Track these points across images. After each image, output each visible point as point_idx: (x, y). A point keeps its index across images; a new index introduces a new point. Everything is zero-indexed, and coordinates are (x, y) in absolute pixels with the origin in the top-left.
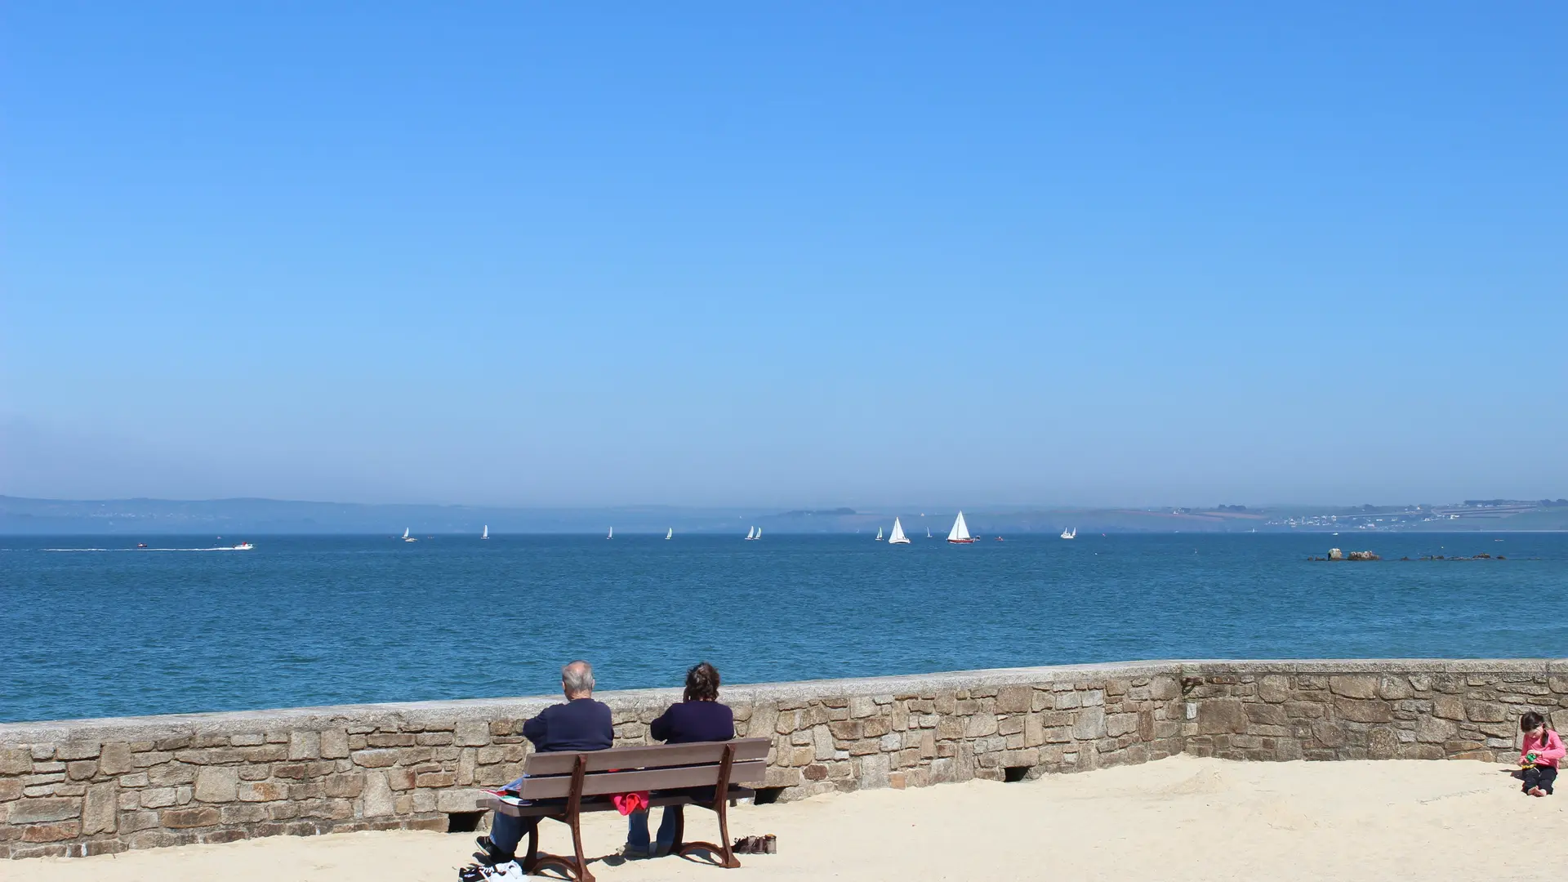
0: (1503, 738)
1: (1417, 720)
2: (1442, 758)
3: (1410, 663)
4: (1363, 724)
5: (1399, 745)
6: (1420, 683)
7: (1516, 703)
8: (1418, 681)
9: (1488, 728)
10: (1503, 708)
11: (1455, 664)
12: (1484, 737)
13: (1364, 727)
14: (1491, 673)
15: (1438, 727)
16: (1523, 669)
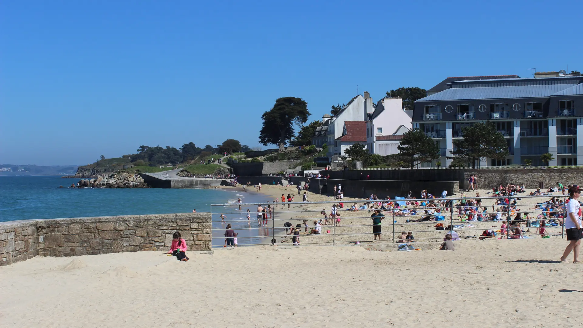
0: (160, 242)
1: (129, 237)
2: (138, 251)
3: (127, 217)
4: (109, 240)
5: (122, 247)
6: (131, 224)
7: (165, 230)
8: (130, 223)
9: (155, 239)
10: (160, 231)
11: (143, 216)
12: (153, 242)
13: (110, 241)
14: (156, 219)
15: (137, 240)
16: (167, 217)
